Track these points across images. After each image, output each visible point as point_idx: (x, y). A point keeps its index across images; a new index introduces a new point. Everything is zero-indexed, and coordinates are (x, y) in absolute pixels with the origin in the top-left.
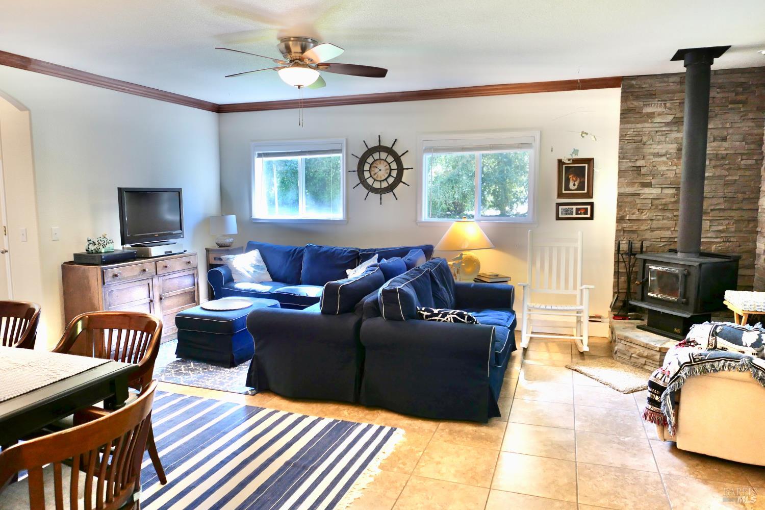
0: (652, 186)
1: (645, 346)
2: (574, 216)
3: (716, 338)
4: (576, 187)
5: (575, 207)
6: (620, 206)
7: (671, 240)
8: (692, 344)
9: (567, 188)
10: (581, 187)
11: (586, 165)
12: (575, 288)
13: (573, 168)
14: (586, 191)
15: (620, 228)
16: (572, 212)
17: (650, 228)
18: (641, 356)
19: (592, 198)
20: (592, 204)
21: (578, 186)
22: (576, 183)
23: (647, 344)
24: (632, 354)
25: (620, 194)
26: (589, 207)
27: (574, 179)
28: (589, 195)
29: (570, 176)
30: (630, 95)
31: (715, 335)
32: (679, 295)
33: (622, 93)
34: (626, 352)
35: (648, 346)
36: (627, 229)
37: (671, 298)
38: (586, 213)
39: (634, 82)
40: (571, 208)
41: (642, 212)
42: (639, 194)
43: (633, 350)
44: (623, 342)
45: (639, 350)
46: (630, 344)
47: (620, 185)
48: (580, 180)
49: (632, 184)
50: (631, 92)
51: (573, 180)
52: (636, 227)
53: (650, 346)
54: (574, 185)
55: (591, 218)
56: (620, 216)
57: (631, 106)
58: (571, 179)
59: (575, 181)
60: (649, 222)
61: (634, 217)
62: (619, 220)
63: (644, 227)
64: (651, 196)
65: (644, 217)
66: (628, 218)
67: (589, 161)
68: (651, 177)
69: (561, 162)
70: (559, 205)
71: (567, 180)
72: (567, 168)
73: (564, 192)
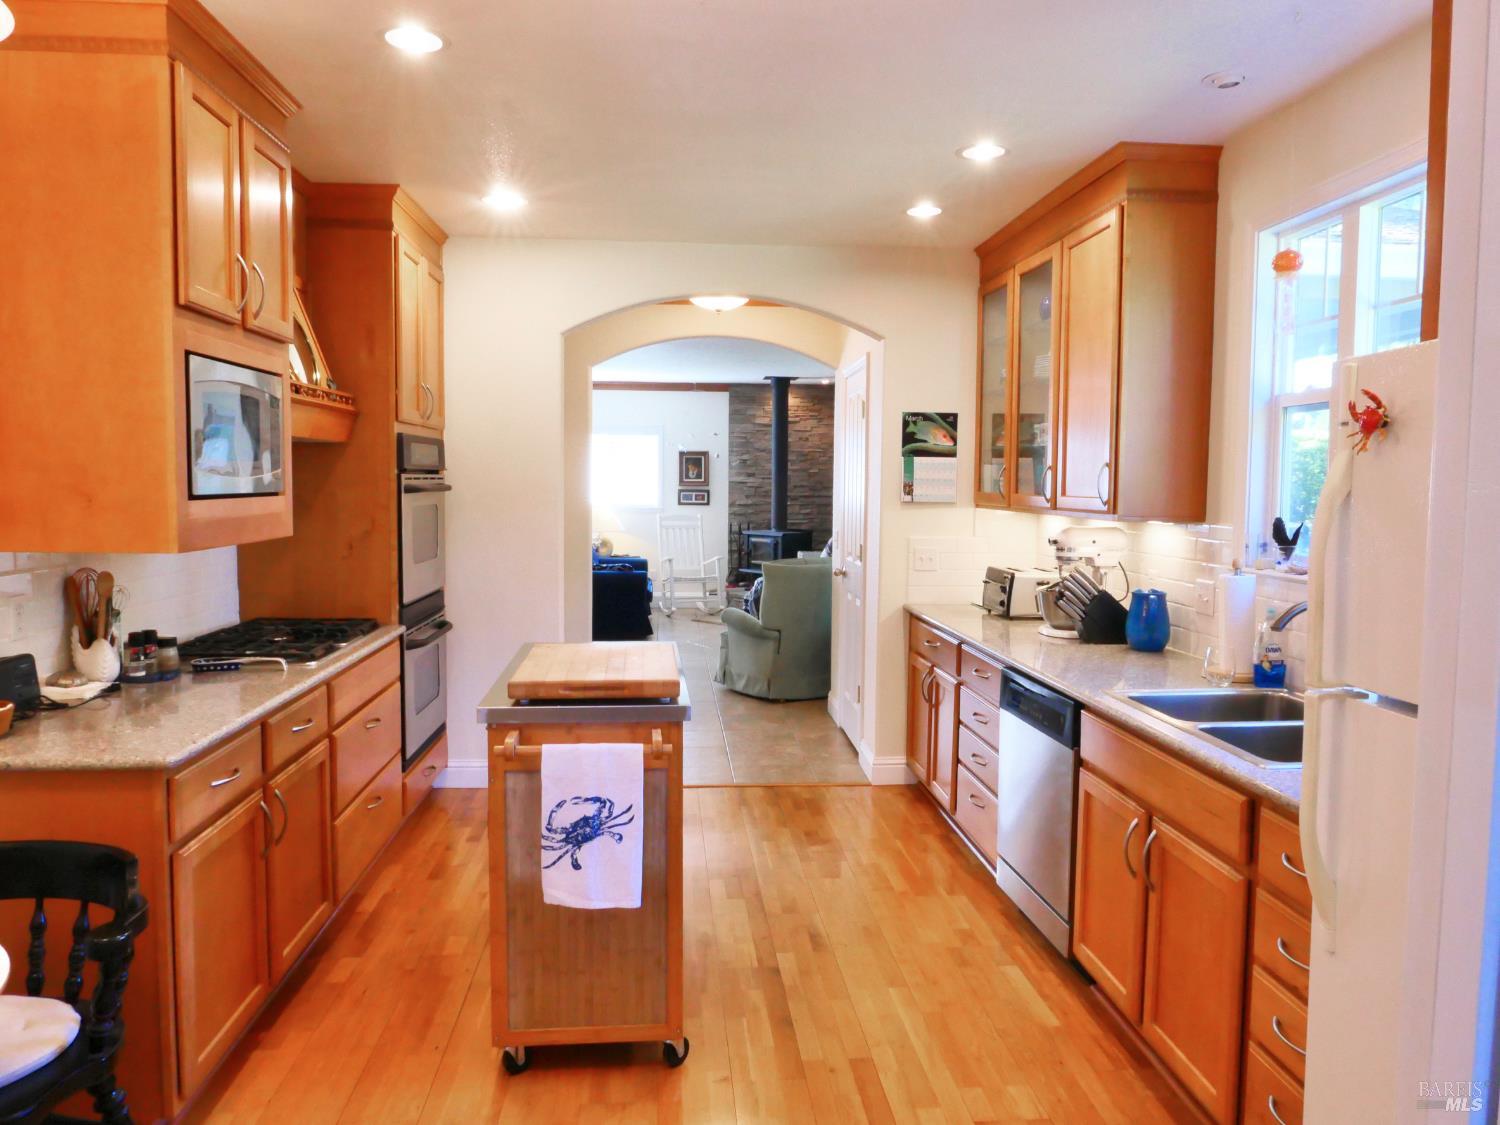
2: (694, 501)
4: (695, 476)
5: (694, 494)
6: (731, 494)
9: (687, 477)
10: (699, 476)
12: (699, 565)
13: (692, 460)
14: (703, 480)
15: (732, 512)
16: (692, 498)
17: (754, 511)
19: (708, 486)
20: (708, 492)
21: (697, 475)
22: (695, 473)
25: (731, 482)
26: (706, 494)
28: (706, 482)
29: (690, 467)
30: (737, 399)
33: (731, 397)
36: (737, 512)
38: (703, 499)
39: (741, 389)
40: (691, 495)
41: (748, 498)
42: (745, 483)
47: (730, 476)
48: (698, 470)
49: (741, 474)
50: (739, 398)
51: (692, 470)
52: (746, 511)
54: (693, 475)
55: (708, 504)
56: (731, 501)
57: (737, 408)
58: (690, 469)
60: (753, 506)
61: (742, 503)
62: (731, 505)
63: (750, 511)
64: (755, 485)
65: (750, 502)
66: (737, 503)
67: (705, 454)
68: (754, 468)
69: (682, 454)
70: (680, 491)
71: (687, 470)
72: (687, 460)
73: (685, 480)
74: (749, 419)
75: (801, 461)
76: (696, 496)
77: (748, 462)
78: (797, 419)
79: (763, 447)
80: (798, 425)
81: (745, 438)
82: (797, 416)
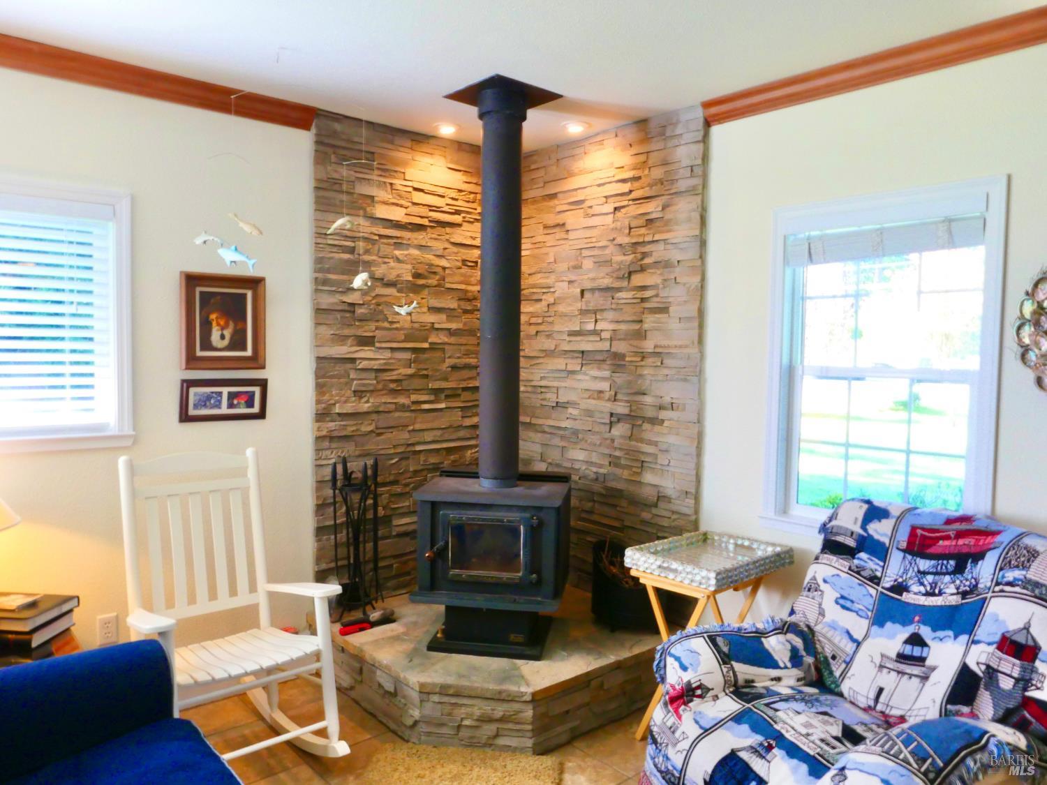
0: (377, 345)
1: (497, 697)
2: (224, 410)
3: (732, 665)
4: (226, 342)
5: (225, 391)
6: (320, 388)
7: (409, 449)
8: (699, 692)
9: (207, 345)
10: (238, 342)
11: (249, 294)
13: (219, 297)
14: (249, 353)
15: (324, 433)
16: (220, 402)
17: (377, 428)
18: (486, 719)
19: (263, 367)
20: (263, 384)
21: (231, 339)
22: (227, 333)
23: (500, 692)
24: (462, 719)
25: (320, 359)
26: (257, 390)
27: (222, 323)
28: (257, 361)
29: (213, 316)
30: (330, 150)
31: (726, 659)
32: (522, 567)
33: (318, 143)
34: (445, 719)
35: (504, 696)
36: (335, 434)
37: (506, 576)
38: (250, 404)
39: (337, 126)
40: (216, 393)
41: (361, 398)
42: (353, 360)
43: (463, 710)
44: (436, 698)
45: (479, 708)
46: (453, 700)
47: (318, 342)
48: (235, 326)
49: (342, 339)
50: (333, 146)
51: (218, 324)
52: (354, 428)
53: (509, 695)
54: (223, 337)
55: (261, 415)
56: (323, 405)
57: (336, 176)
58: (214, 324)
59: (222, 329)
60: (374, 416)
61: (349, 408)
62: (322, 416)
63: (366, 428)
64: (375, 365)
65: (365, 406)
66: (337, 409)
67: (255, 283)
68: (372, 326)
69: (192, 280)
70: (188, 384)
71: (206, 326)
72: (205, 297)
73: (199, 353)
74: (360, 206)
75: (466, 312)
76: (232, 396)
77: (360, 311)
78: (457, 219)
79: (392, 276)
80: (458, 230)
81: (352, 250)
82: (457, 212)
